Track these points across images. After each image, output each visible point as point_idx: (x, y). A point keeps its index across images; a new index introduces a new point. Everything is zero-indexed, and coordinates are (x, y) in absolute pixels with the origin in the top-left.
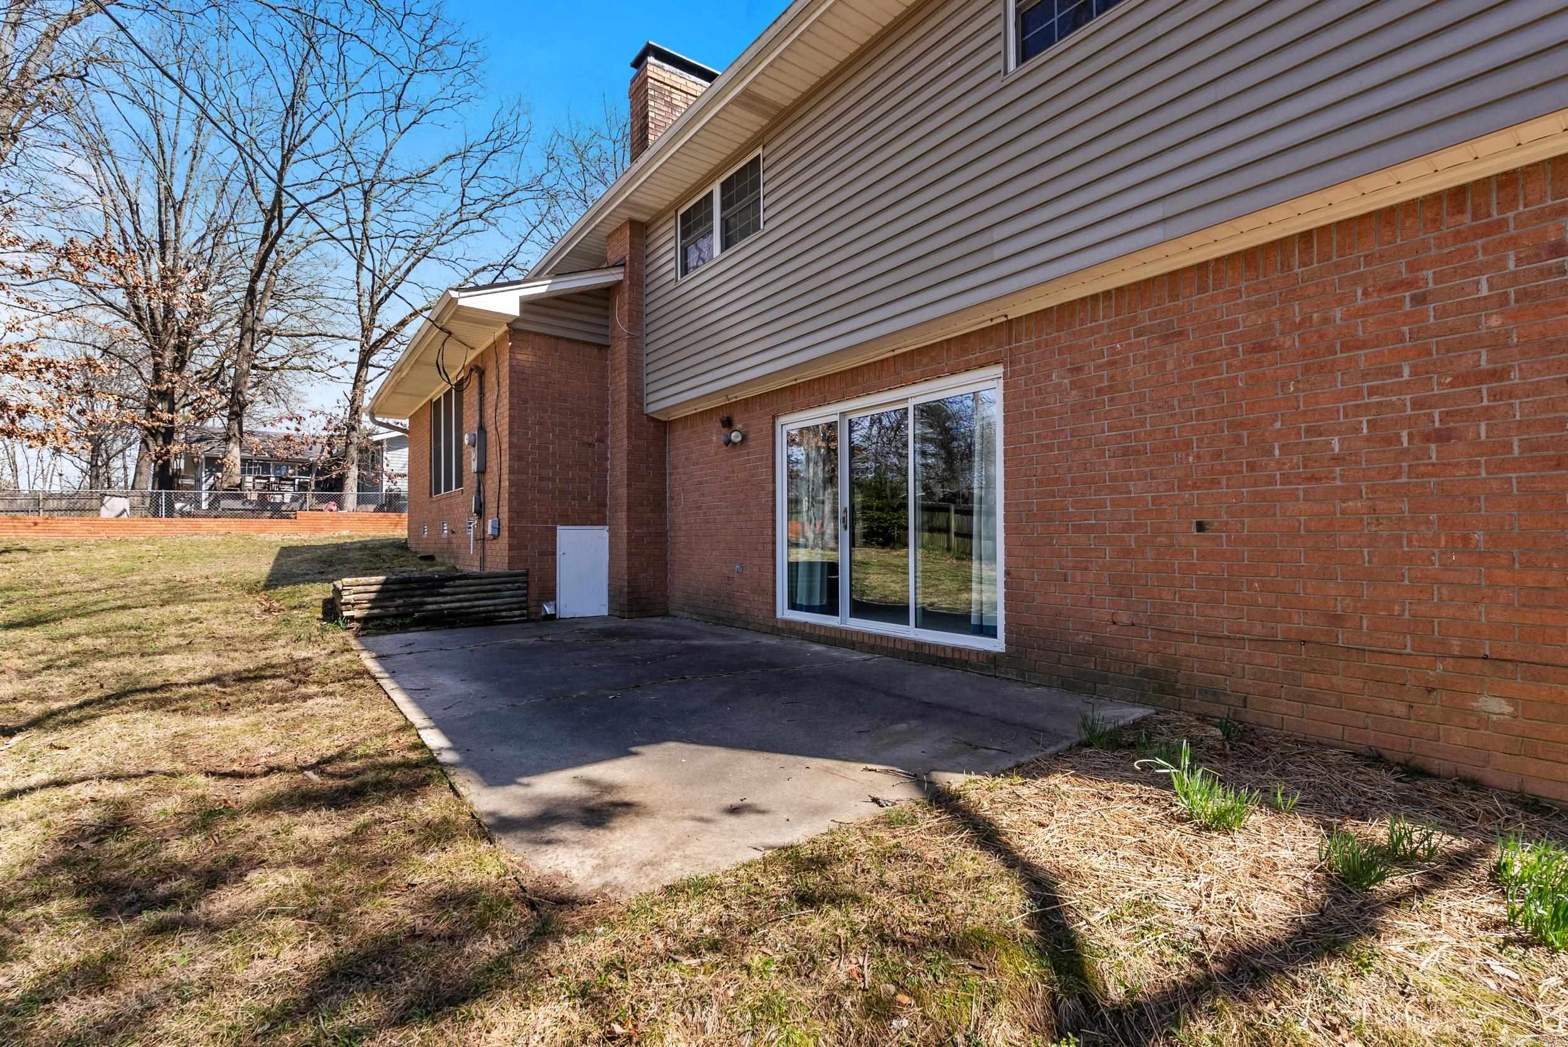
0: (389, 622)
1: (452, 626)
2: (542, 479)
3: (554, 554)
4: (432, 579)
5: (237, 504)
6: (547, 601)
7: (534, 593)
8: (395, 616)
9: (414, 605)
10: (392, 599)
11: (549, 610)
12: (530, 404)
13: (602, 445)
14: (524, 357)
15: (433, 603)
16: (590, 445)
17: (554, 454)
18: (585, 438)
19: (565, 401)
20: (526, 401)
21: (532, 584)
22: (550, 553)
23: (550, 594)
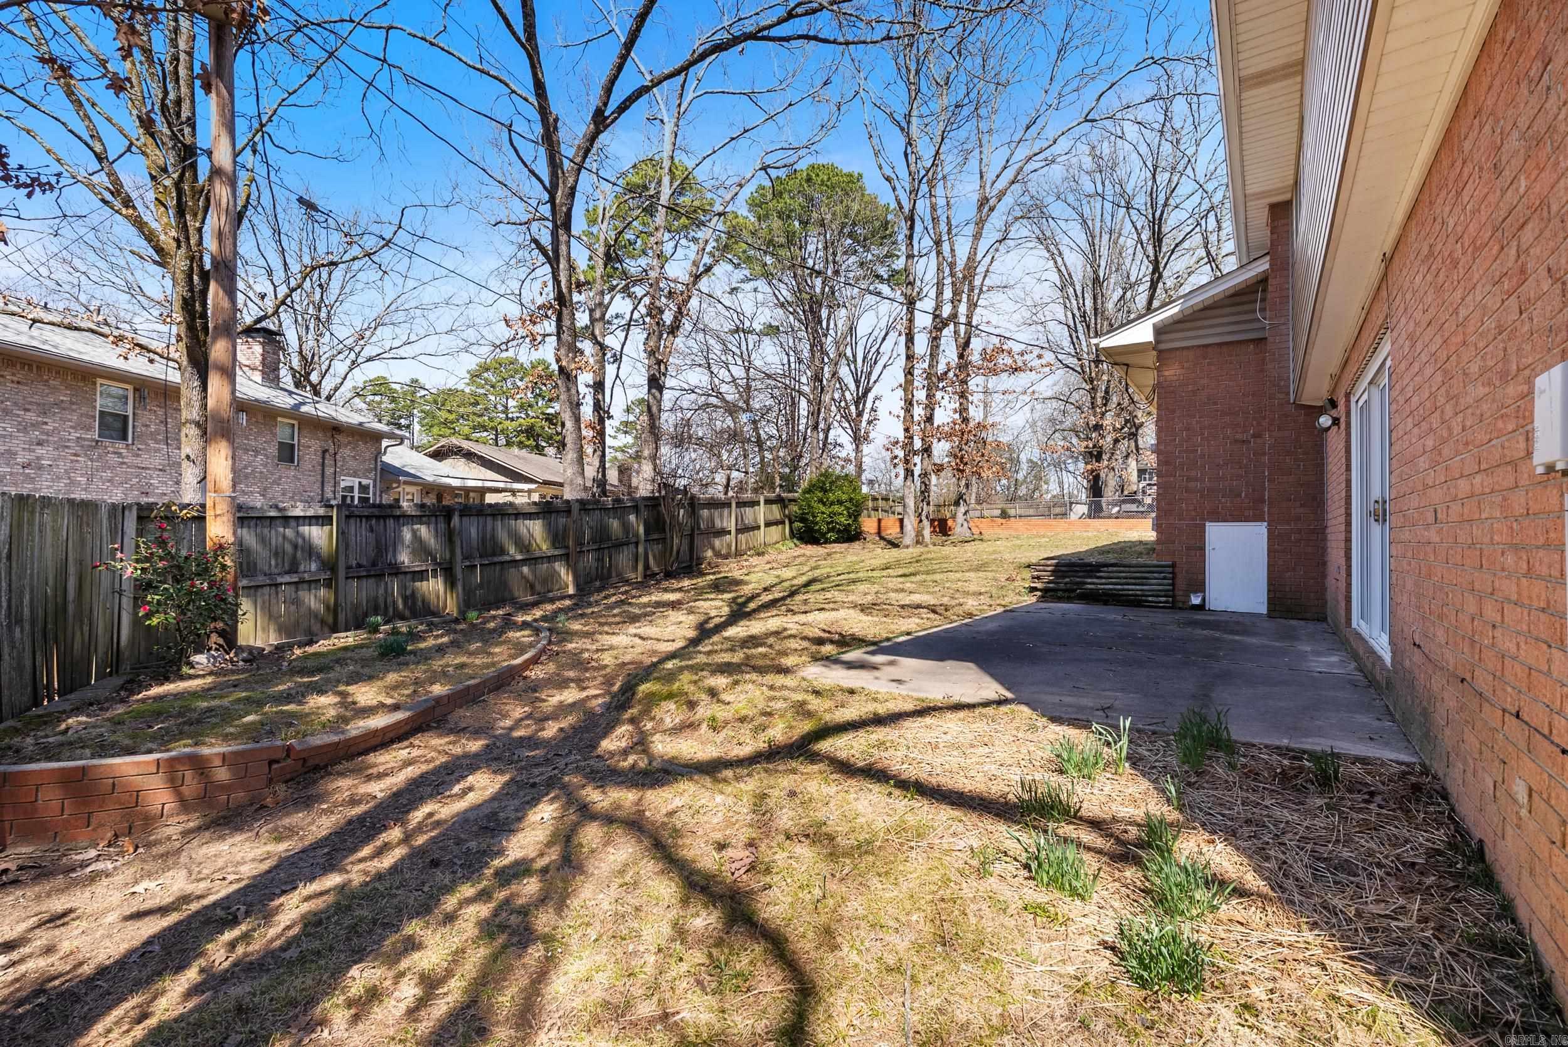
0: (1060, 594)
1: (1106, 603)
2: (1189, 479)
3: (1203, 549)
4: (1090, 565)
5: (1133, 507)
6: (1195, 592)
7: (1181, 583)
8: (1064, 591)
9: (1077, 583)
10: (1064, 577)
11: (1196, 600)
12: (1178, 413)
13: (1259, 441)
14: (1171, 372)
15: (1092, 584)
16: (1248, 442)
17: (1203, 456)
18: (1239, 436)
19: (1215, 403)
20: (1174, 411)
21: (1179, 576)
22: (1198, 549)
23: (1199, 586)
